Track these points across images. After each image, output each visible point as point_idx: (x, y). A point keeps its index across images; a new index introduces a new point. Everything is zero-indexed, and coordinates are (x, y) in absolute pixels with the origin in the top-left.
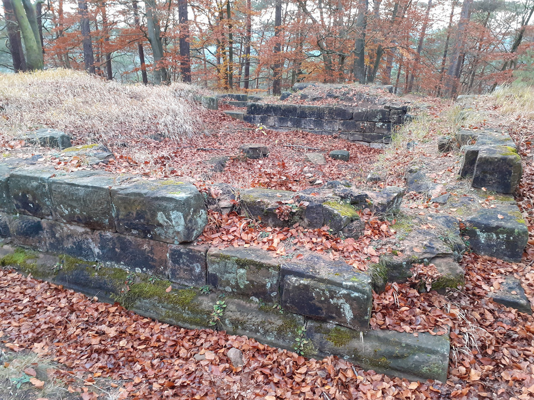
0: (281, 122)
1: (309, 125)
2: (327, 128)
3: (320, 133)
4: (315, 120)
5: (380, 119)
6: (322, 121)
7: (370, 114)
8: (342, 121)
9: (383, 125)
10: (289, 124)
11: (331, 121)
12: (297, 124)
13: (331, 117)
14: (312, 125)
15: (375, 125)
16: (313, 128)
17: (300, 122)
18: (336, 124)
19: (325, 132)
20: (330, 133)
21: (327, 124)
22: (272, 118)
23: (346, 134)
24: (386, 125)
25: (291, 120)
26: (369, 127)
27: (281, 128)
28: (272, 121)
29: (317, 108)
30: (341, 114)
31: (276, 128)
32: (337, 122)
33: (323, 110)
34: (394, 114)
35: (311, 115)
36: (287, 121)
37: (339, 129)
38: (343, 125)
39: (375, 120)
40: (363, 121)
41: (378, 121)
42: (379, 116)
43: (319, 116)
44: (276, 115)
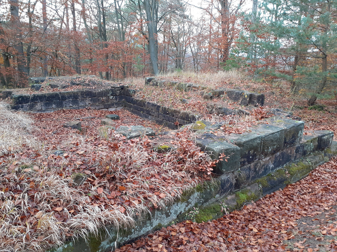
0: (47, 106)
1: (68, 105)
2: (81, 104)
3: (78, 108)
4: (72, 101)
5: (111, 94)
6: (77, 100)
7: (106, 92)
8: (90, 99)
9: (113, 97)
10: (54, 106)
11: (84, 100)
12: (60, 105)
13: (83, 97)
14: (71, 104)
15: (109, 98)
16: (71, 106)
17: (62, 103)
18: (86, 101)
19: (81, 107)
20: (84, 107)
21: (81, 102)
22: (39, 104)
23: (94, 106)
24: (114, 97)
25: (55, 103)
26: (106, 100)
27: (48, 110)
28: (39, 106)
29: (73, 92)
30: (89, 94)
31: (44, 111)
32: (87, 100)
33: (77, 93)
34: (118, 90)
35: (69, 98)
36: (52, 105)
37: (89, 104)
38: (91, 101)
39: (109, 95)
40: (102, 97)
41: (110, 95)
42: (111, 93)
43: (75, 98)
44: (41, 101)
